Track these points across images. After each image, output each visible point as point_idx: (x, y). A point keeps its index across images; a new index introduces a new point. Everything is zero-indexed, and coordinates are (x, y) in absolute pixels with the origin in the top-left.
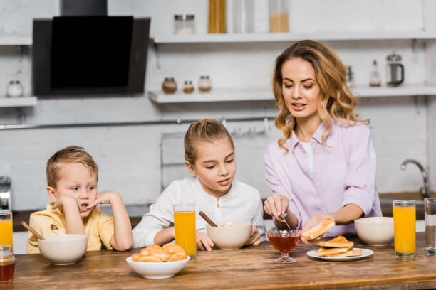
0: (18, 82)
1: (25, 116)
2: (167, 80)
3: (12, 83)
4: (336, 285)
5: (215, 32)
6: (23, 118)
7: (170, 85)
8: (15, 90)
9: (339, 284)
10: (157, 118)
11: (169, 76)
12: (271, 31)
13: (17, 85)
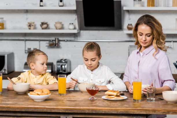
0: (73, 24)
1: (77, 36)
2: (129, 24)
3: (70, 24)
4: (91, 109)
5: (150, 6)
6: (76, 37)
7: (130, 27)
8: (72, 27)
9: (92, 109)
10: (128, 39)
11: (130, 23)
12: (173, 6)
13: (72, 25)
